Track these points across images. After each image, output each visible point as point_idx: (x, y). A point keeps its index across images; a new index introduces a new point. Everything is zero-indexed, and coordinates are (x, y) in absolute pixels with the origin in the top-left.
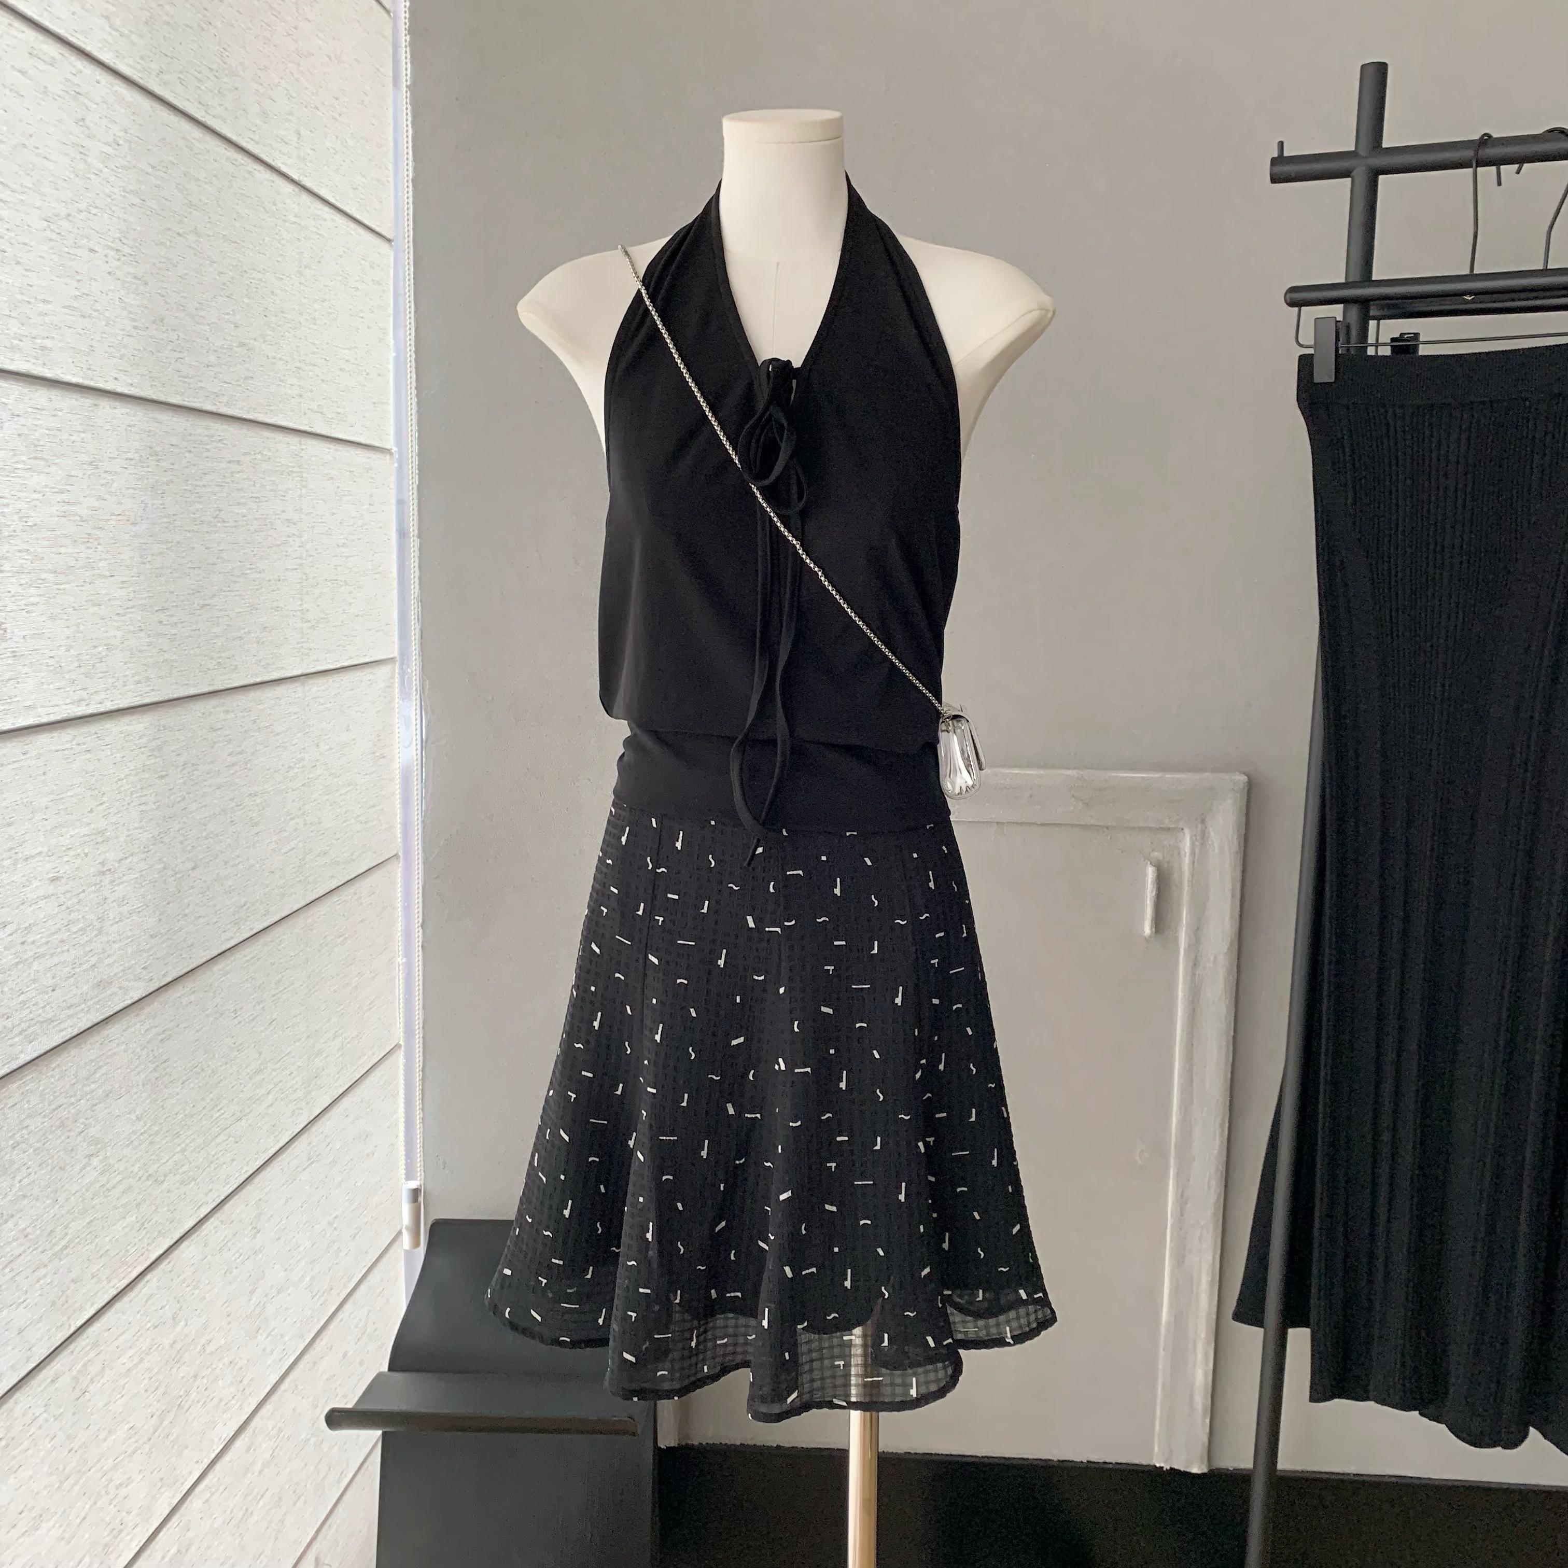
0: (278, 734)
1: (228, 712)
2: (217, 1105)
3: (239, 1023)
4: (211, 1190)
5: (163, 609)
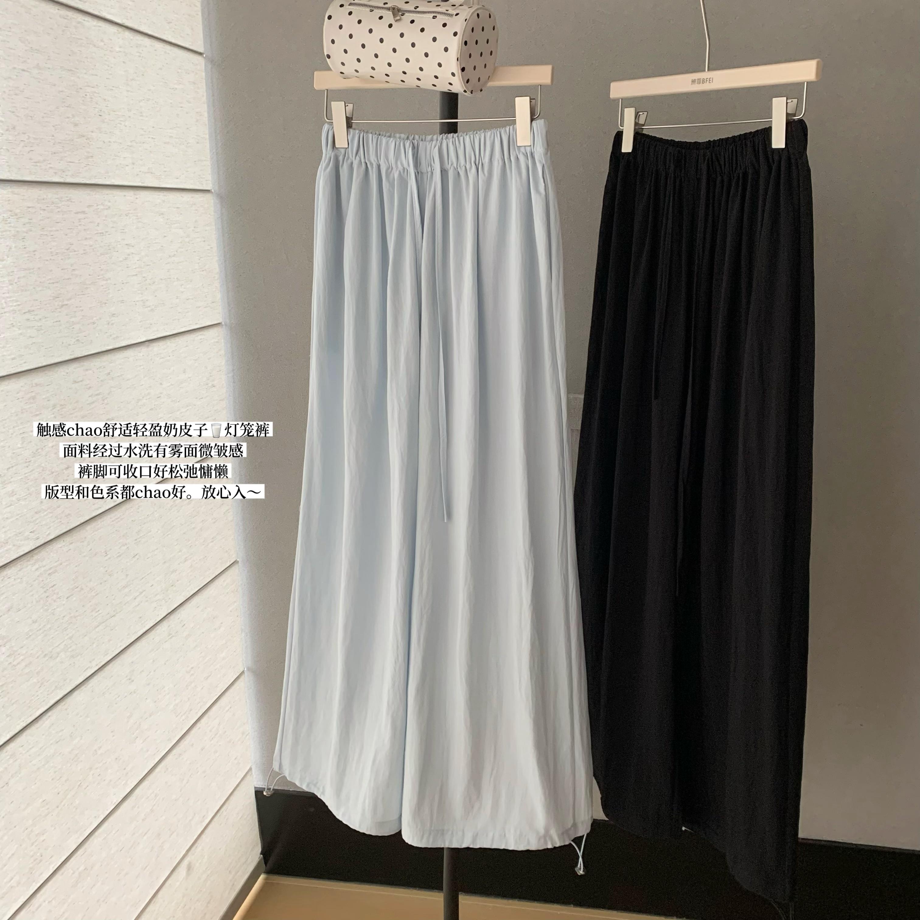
0: (128, 380)
1: (87, 370)
3: (110, 558)
4: (94, 659)
5: (29, 311)
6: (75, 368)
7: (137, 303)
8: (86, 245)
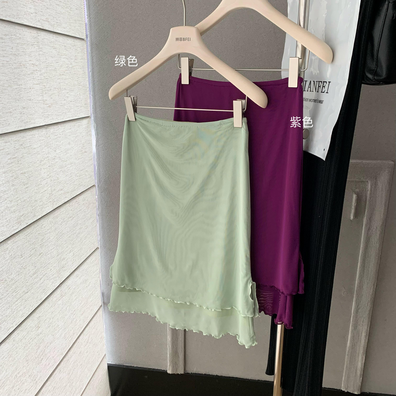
2: (15, 290)
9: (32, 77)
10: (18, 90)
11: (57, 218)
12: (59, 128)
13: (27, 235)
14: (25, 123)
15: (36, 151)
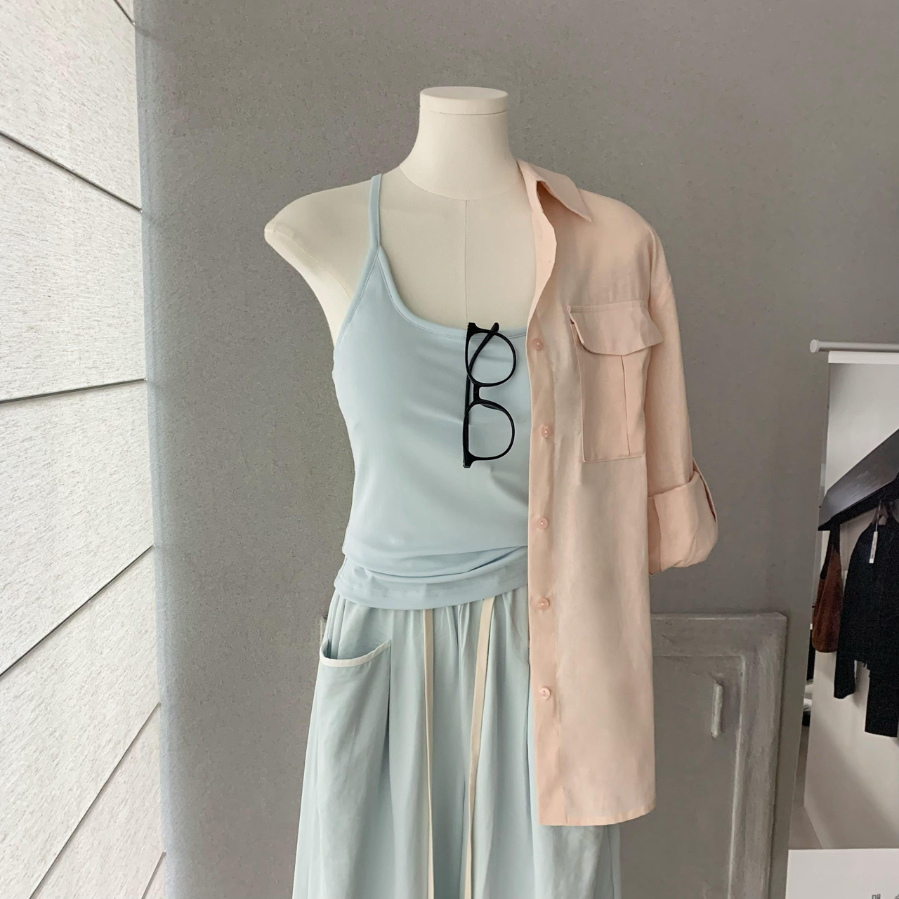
0: (71, 665)
6: (17, 677)
7: (81, 551)
8: (32, 486)
9: (71, 502)
10: (50, 540)
11: (102, 814)
12: (108, 596)
13: (54, 884)
14: (58, 612)
15: (73, 670)
